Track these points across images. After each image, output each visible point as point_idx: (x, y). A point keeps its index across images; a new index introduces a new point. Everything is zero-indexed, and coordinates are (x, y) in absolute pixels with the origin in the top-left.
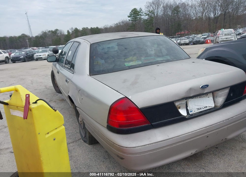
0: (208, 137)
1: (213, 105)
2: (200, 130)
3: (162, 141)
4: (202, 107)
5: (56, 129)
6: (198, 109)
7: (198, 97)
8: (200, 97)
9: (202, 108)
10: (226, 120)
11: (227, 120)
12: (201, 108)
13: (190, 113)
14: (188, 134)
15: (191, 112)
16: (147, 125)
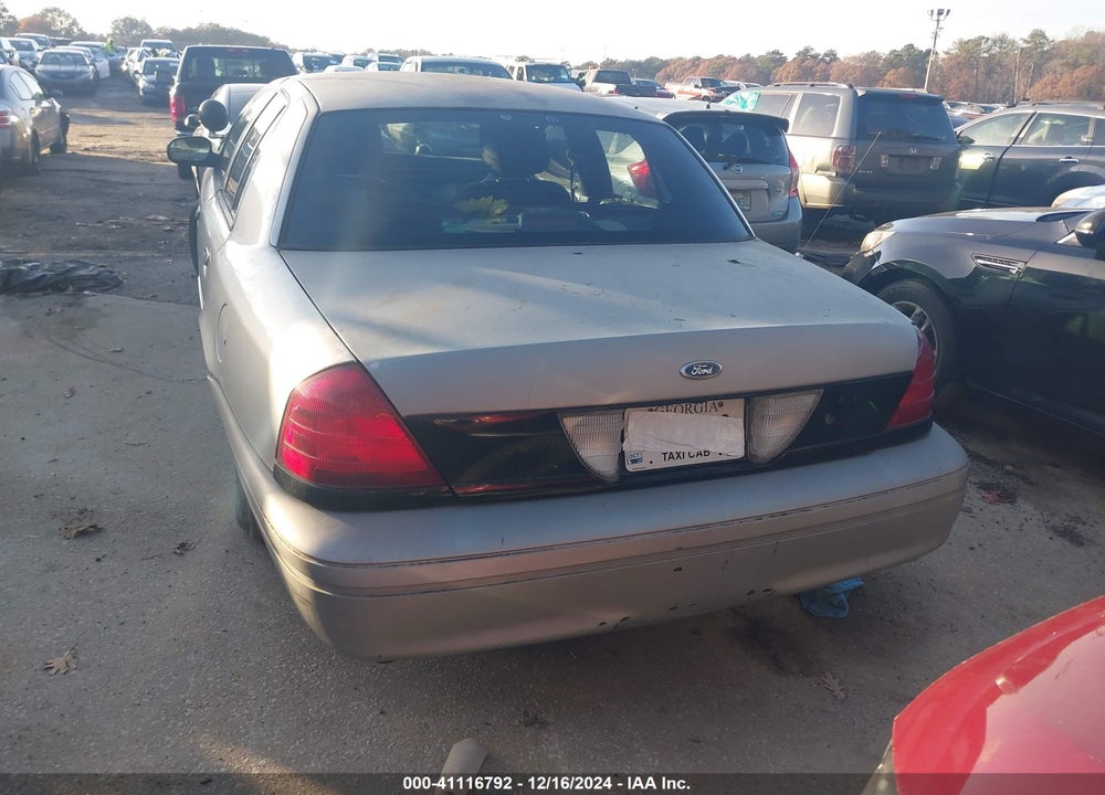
0: (680, 569)
1: (736, 450)
2: (649, 537)
4: (686, 450)
6: (667, 456)
7: (679, 408)
8: (687, 411)
9: (686, 454)
12: (681, 455)
13: (631, 467)
15: (634, 461)
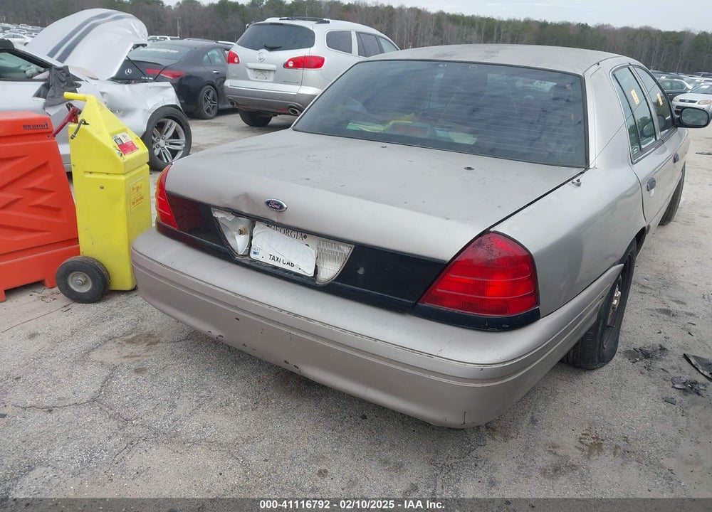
1: (309, 272)
2: (223, 291)
3: (161, 264)
5: (108, 174)
6: (272, 257)
7: (282, 230)
8: (287, 234)
9: (281, 261)
10: (289, 313)
11: (292, 316)
12: (279, 260)
13: (252, 255)
14: (199, 282)
15: (255, 253)
16: (176, 229)
